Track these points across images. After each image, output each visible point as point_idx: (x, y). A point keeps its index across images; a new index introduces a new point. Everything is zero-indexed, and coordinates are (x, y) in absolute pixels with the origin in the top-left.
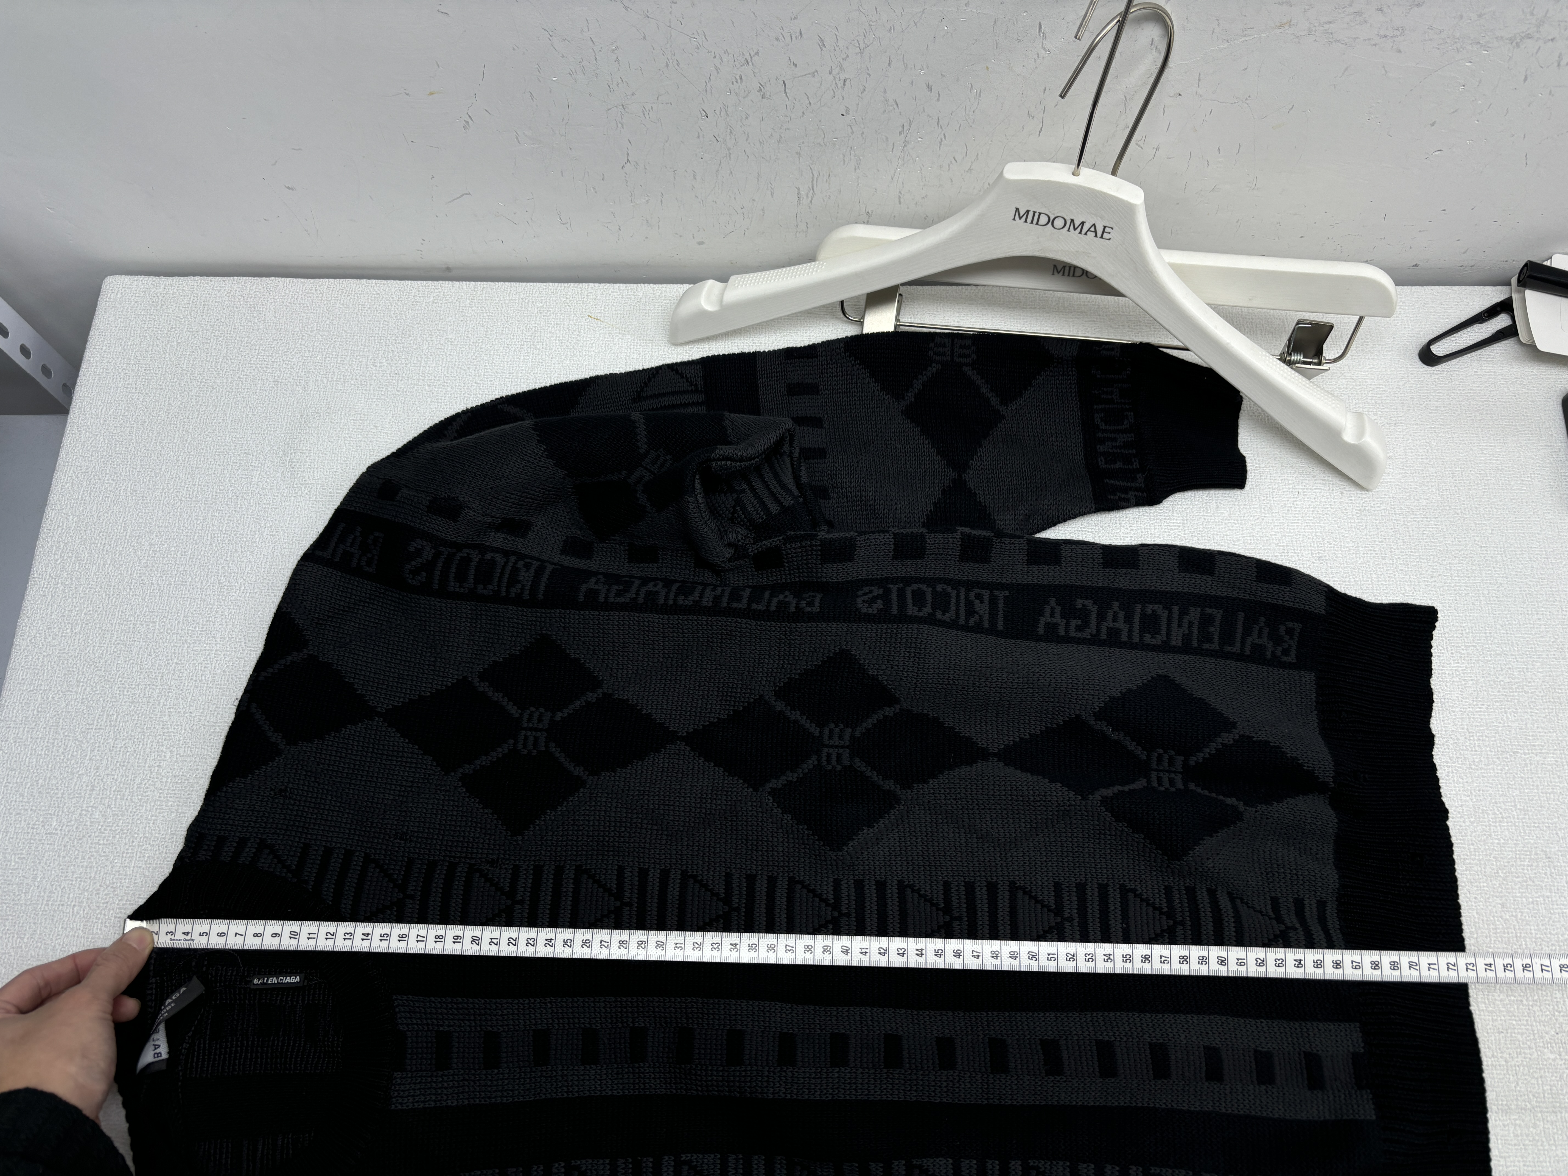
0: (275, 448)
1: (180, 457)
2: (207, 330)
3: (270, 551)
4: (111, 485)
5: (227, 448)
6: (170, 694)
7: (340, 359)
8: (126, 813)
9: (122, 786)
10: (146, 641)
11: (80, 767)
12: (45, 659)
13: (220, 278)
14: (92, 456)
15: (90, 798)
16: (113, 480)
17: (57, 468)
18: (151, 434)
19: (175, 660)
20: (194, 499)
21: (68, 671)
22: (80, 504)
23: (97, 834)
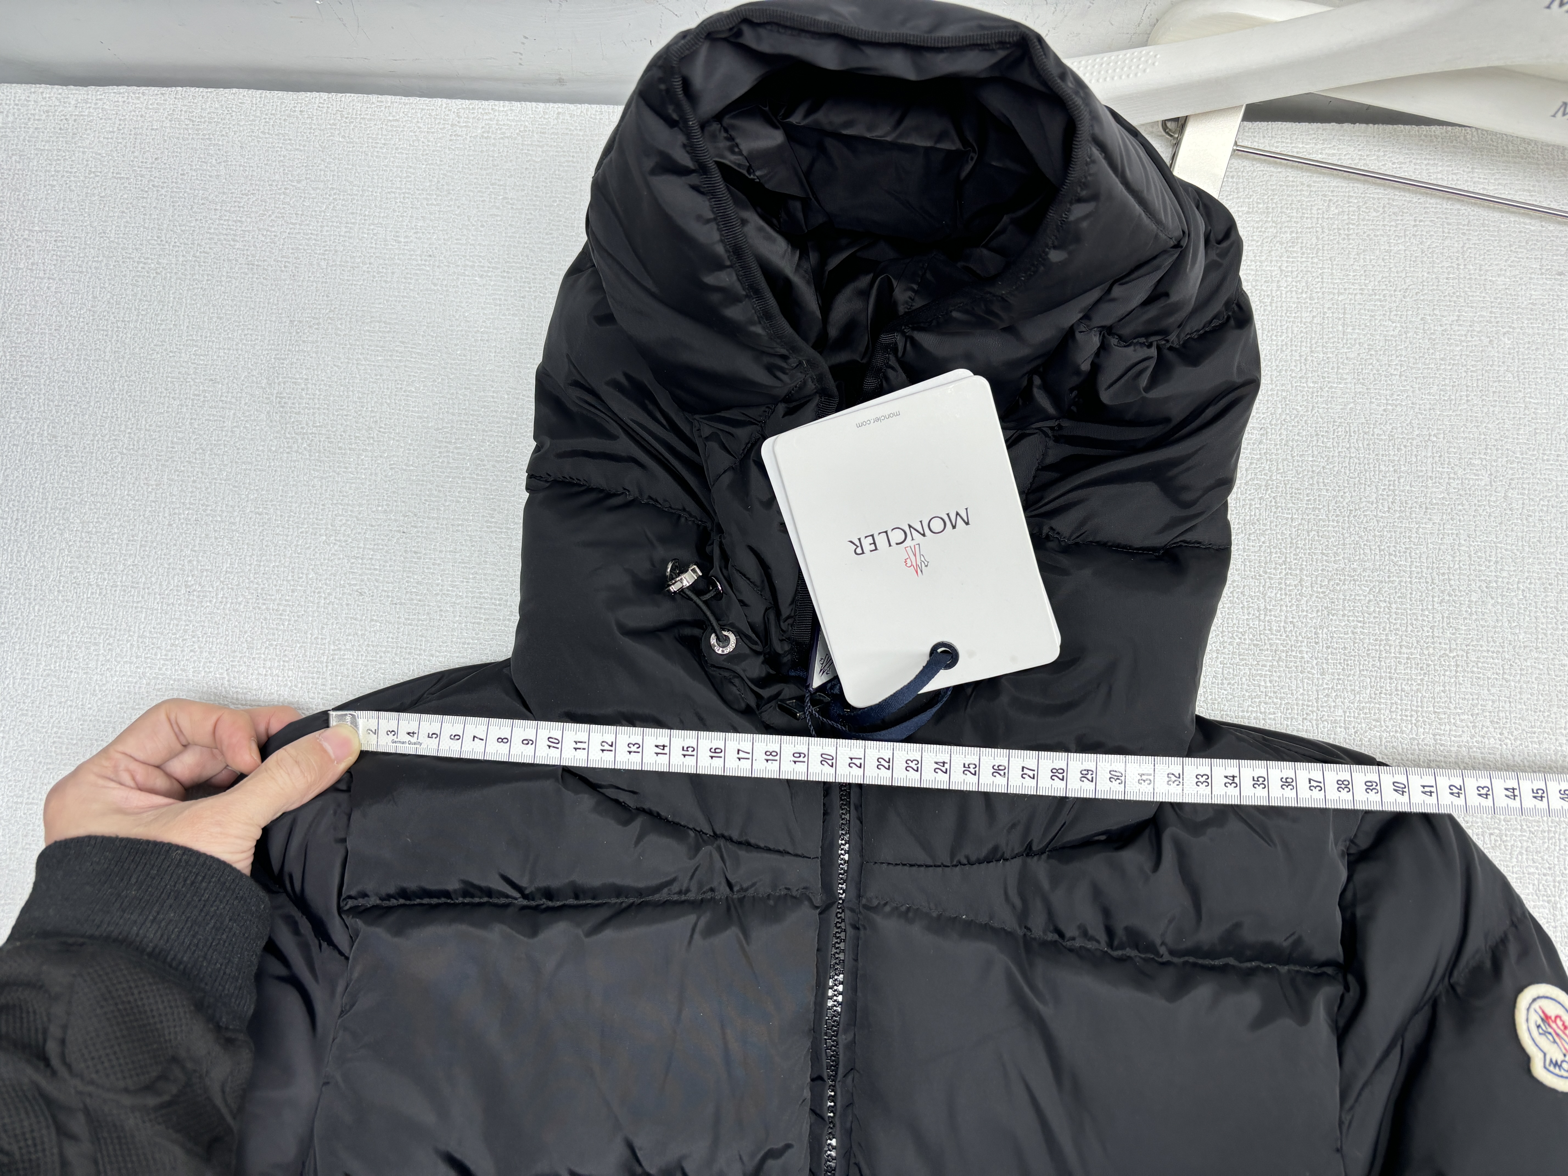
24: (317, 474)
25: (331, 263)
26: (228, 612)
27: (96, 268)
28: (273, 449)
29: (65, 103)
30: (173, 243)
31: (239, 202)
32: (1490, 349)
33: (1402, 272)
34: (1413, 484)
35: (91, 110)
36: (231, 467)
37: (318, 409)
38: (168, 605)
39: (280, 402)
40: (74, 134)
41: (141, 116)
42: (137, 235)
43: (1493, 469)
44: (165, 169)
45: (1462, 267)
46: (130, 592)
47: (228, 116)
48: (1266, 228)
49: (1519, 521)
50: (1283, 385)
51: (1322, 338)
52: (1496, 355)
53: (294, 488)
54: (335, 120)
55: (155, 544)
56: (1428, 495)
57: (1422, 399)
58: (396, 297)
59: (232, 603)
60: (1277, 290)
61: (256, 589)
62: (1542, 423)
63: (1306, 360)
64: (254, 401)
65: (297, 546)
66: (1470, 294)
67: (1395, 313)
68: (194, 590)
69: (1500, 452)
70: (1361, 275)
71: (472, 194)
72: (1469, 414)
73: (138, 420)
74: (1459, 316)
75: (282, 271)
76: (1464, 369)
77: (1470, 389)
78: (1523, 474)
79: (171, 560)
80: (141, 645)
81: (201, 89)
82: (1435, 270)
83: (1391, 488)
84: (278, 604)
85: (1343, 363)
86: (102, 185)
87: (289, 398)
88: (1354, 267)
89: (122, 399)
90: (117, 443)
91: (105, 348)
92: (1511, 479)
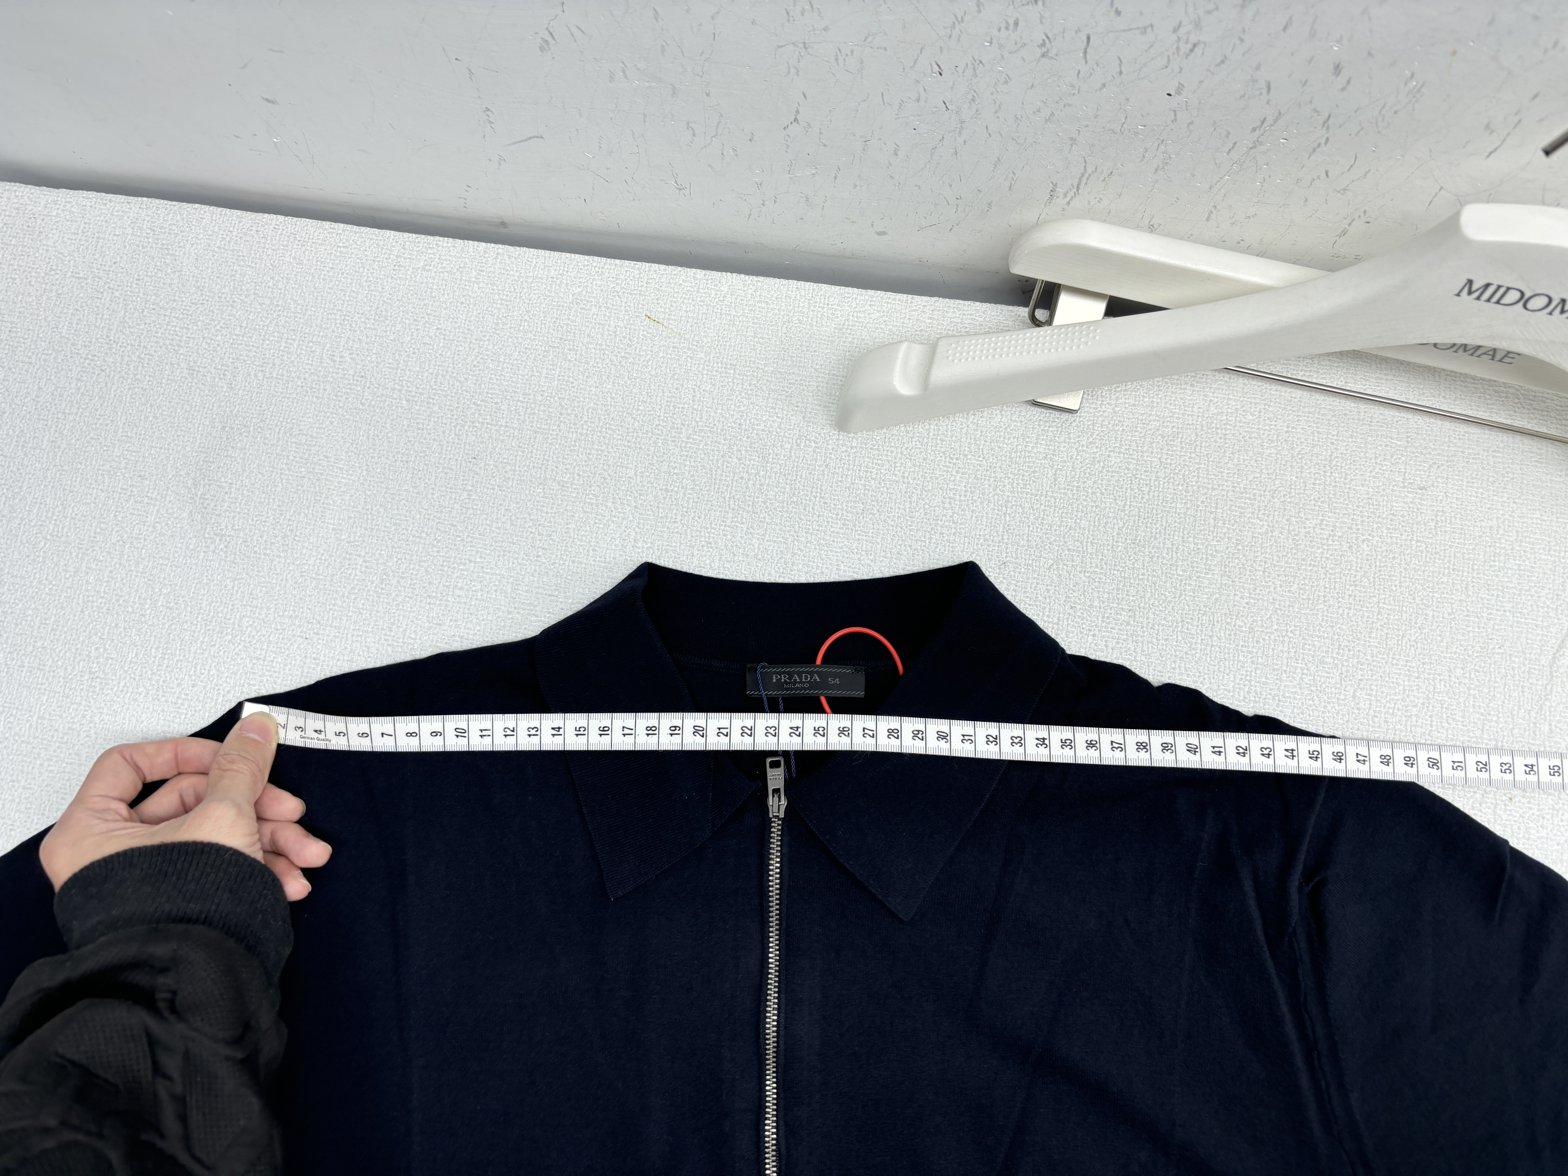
1: (49, 472)
2: (99, 278)
7: (283, 345)
13: (124, 198)
24: (230, 575)
25: (268, 375)
26: (127, 701)
27: (45, 361)
28: (191, 547)
29: (35, 202)
30: (120, 344)
31: (188, 310)
32: (1349, 554)
33: (1272, 474)
34: (1269, 676)
35: (60, 211)
36: (149, 561)
37: (239, 513)
38: (71, 689)
39: (203, 503)
40: (40, 232)
41: (106, 222)
42: (87, 332)
43: (1344, 669)
44: (122, 273)
45: (1328, 474)
46: (36, 673)
47: (188, 229)
48: (1150, 421)
49: (1365, 721)
50: (1154, 570)
51: (1194, 530)
52: (1355, 560)
53: (207, 588)
54: (288, 241)
55: (65, 629)
56: (1282, 688)
57: (1282, 596)
58: (326, 413)
59: (132, 693)
60: (1155, 480)
61: (158, 681)
62: (1393, 629)
63: (1177, 548)
64: (179, 500)
65: (202, 642)
66: (1334, 500)
67: (1263, 512)
68: (97, 677)
69: (1351, 653)
70: (1234, 473)
71: (407, 321)
72: (1326, 613)
73: (65, 508)
74: (1322, 520)
75: (220, 379)
76: (1323, 571)
77: (1328, 590)
78: (1372, 676)
79: (79, 646)
80: (39, 726)
81: (166, 202)
82: (1303, 475)
83: (1248, 678)
84: (178, 698)
85: (1211, 555)
86: (60, 283)
87: (212, 500)
88: (1229, 465)
89: (53, 487)
90: (42, 528)
91: (44, 437)
92: (1361, 680)
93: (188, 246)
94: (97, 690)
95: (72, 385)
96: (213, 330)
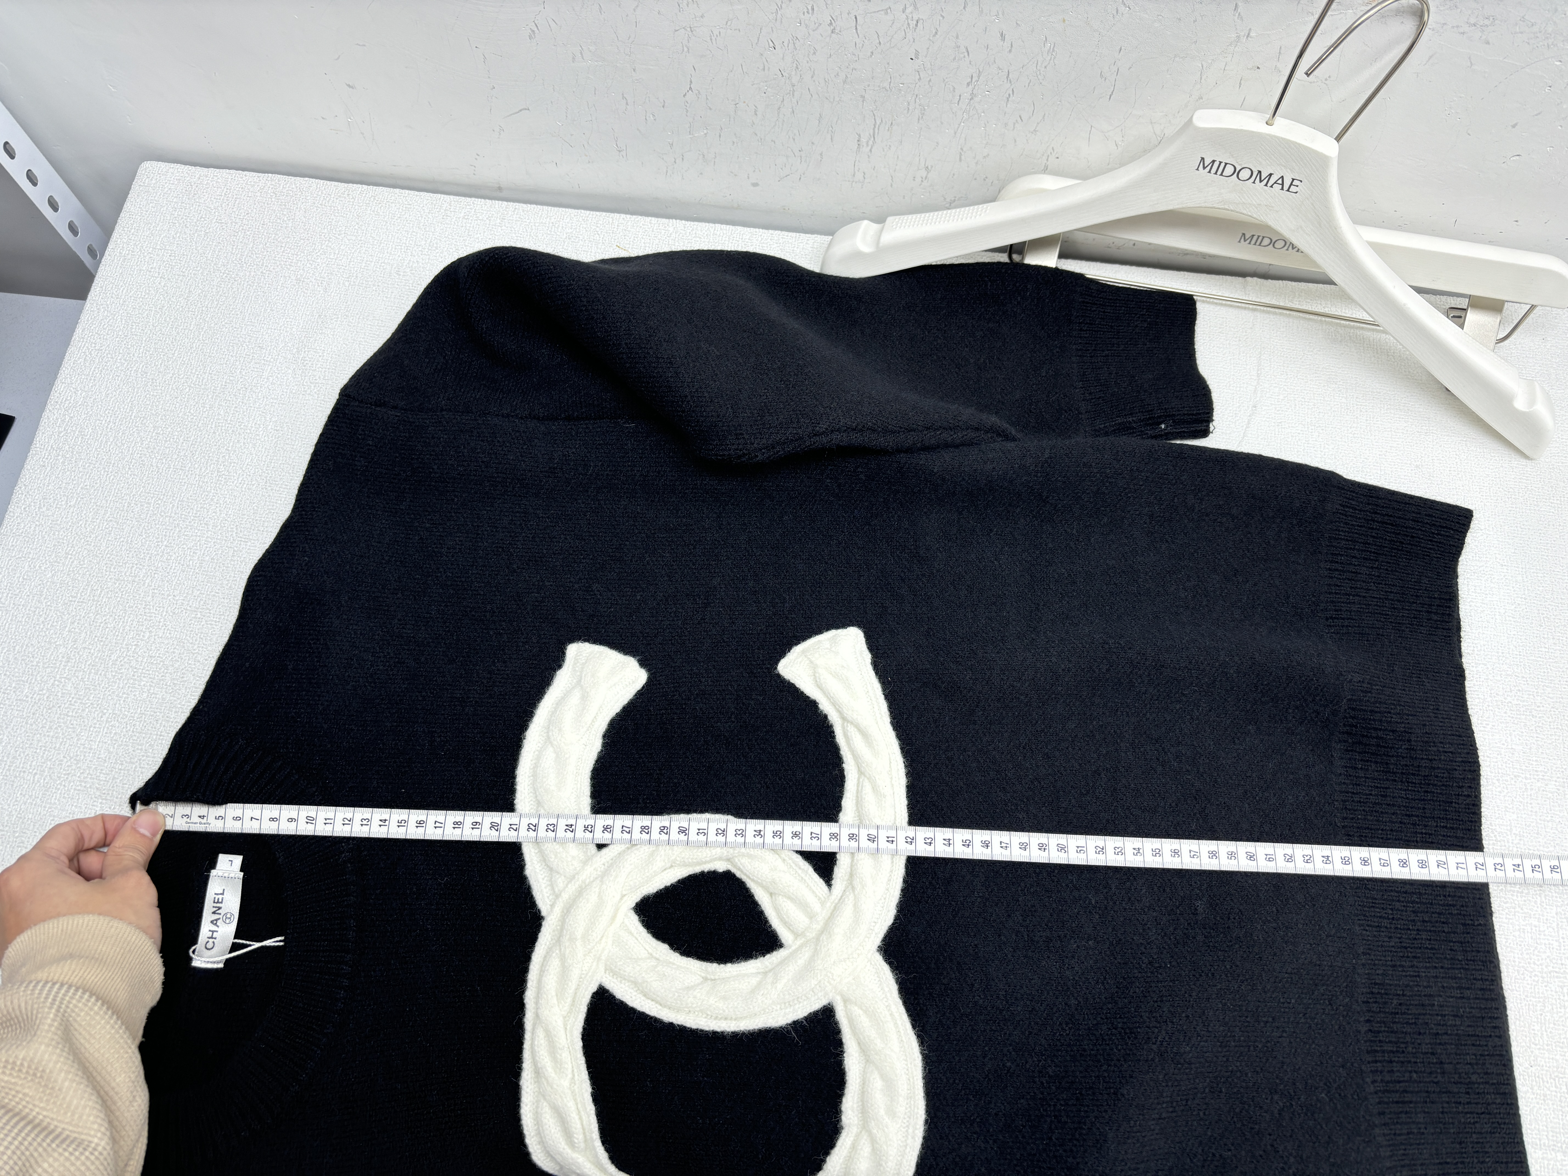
0: (289, 344)
1: (194, 345)
2: (236, 223)
3: (272, 445)
4: (122, 364)
5: (241, 339)
6: (156, 575)
7: (364, 265)
8: (98, 688)
9: (97, 660)
10: (139, 521)
11: (58, 638)
12: (37, 528)
13: (254, 174)
14: (107, 334)
15: (64, 669)
16: (125, 360)
17: (72, 343)
18: (168, 319)
19: (165, 543)
20: (203, 387)
21: (58, 542)
22: (90, 380)
23: (66, 706)
93: (300, 203)
94: (222, 483)
95: (214, 290)
96: (315, 256)
